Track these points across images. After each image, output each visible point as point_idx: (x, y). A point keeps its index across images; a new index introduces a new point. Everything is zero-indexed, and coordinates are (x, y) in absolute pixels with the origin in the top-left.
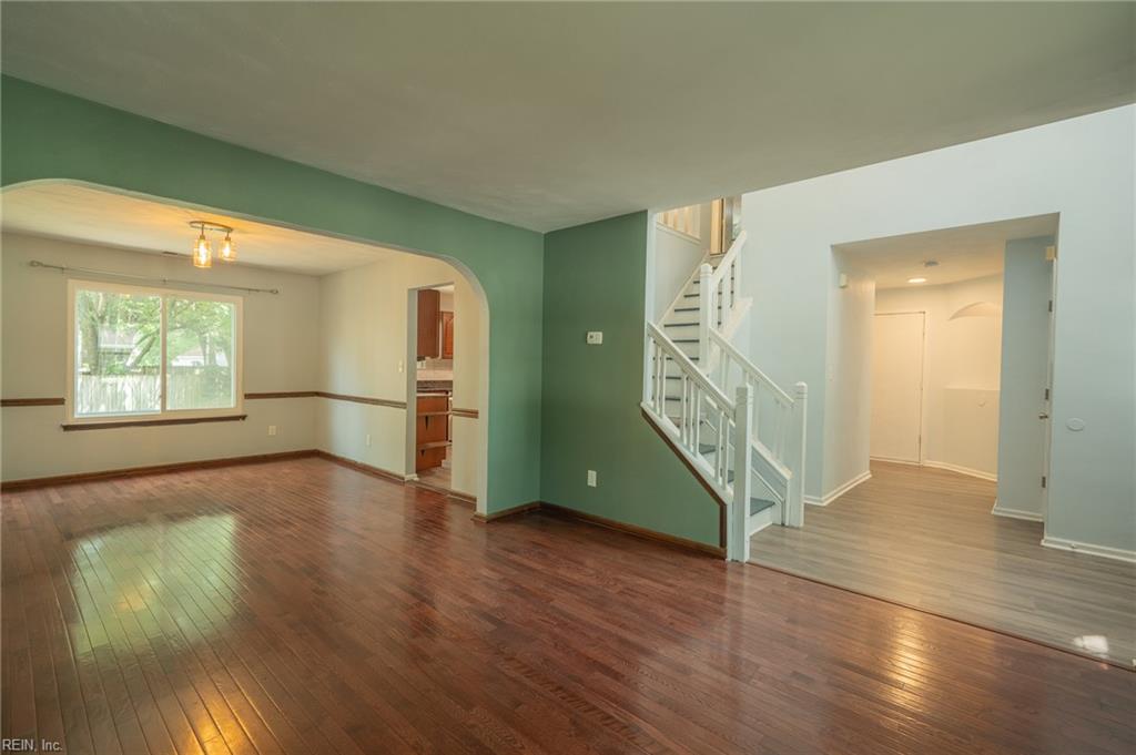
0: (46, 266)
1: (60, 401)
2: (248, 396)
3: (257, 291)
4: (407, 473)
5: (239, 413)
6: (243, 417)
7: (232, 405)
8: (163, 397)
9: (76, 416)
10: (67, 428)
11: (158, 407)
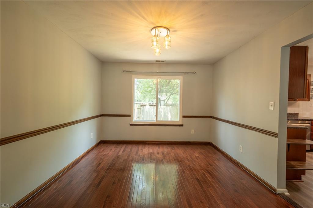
0: (127, 71)
1: (129, 116)
2: (184, 117)
3: (188, 73)
4: (279, 186)
5: (180, 123)
6: (182, 125)
7: (178, 120)
8: (157, 116)
9: (134, 121)
10: (131, 125)
11: (155, 119)
